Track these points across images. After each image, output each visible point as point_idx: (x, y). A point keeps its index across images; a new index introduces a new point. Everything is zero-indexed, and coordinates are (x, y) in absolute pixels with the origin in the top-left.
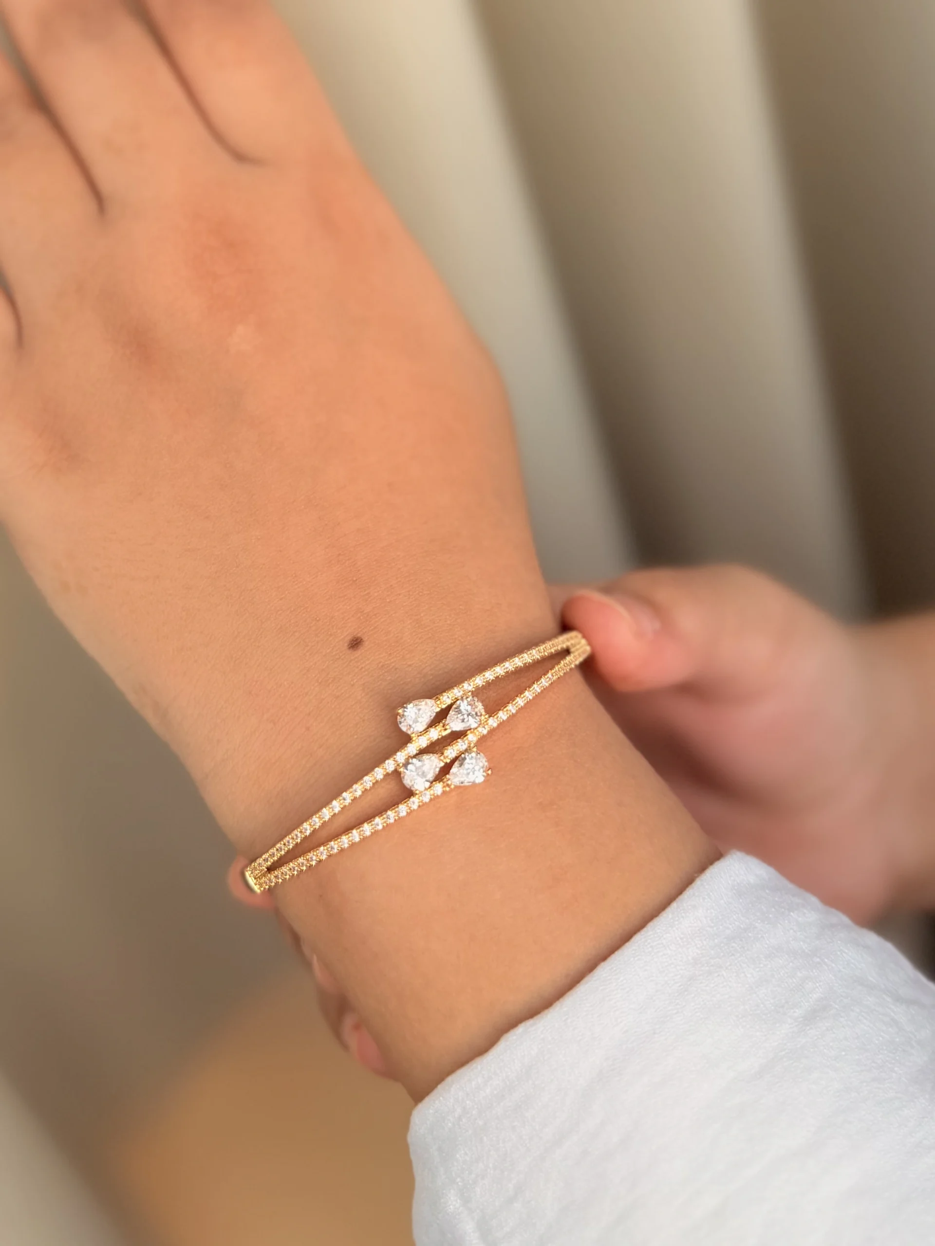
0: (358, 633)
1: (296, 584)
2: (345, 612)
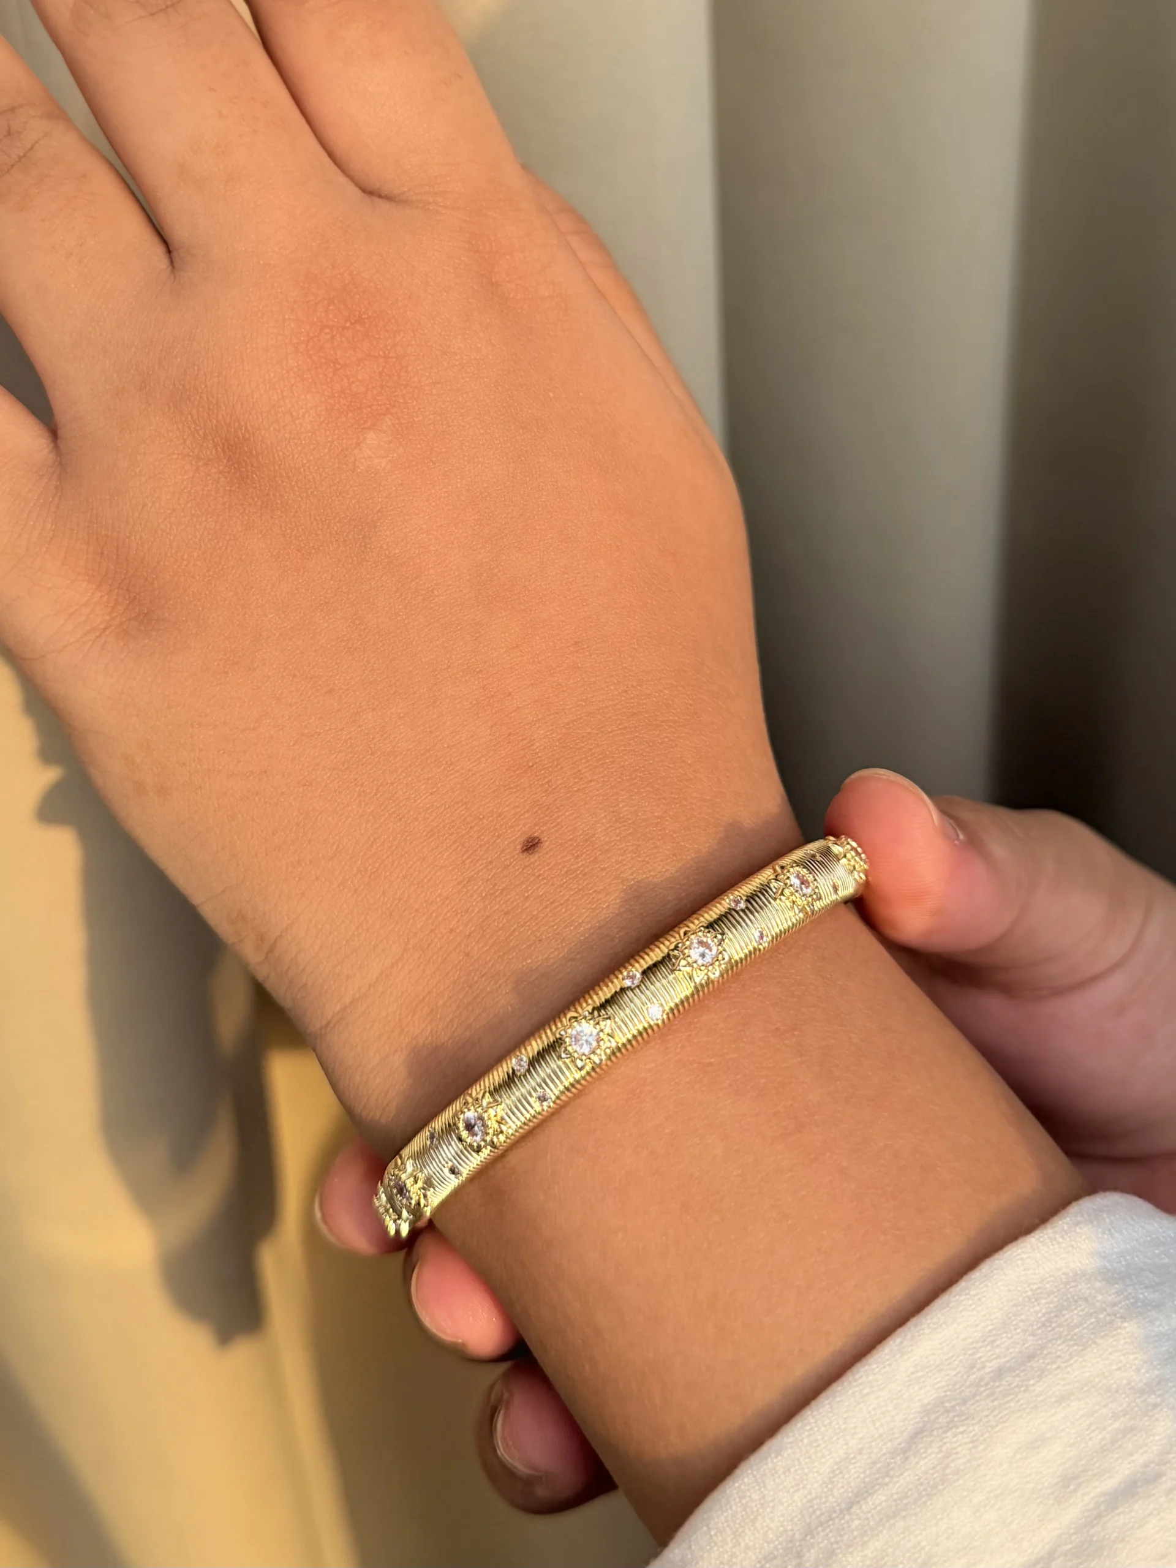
1: (451, 774)
2: (518, 807)
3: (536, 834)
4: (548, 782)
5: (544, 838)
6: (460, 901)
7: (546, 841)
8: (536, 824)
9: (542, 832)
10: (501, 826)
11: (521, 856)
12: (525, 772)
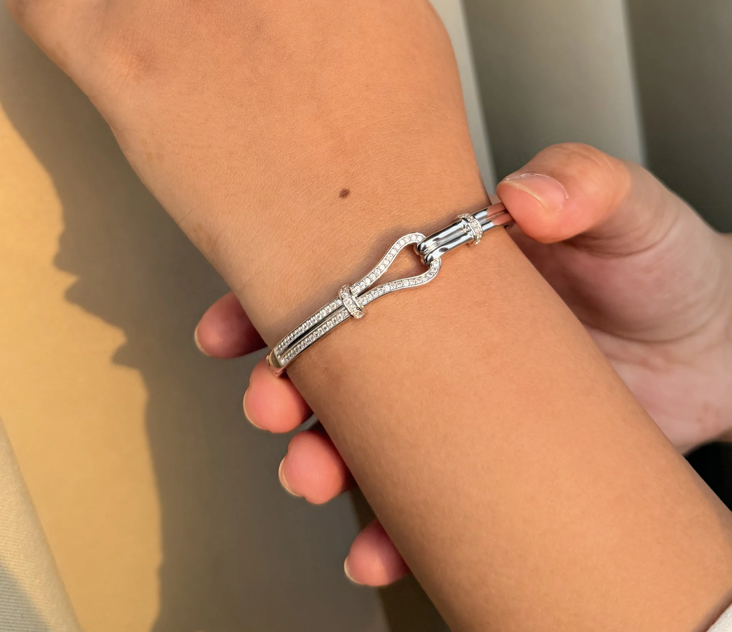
1: (303, 152)
2: (337, 172)
3: (347, 188)
4: (353, 160)
5: (351, 190)
6: (308, 221)
7: (352, 192)
8: (347, 183)
9: (350, 187)
10: (329, 182)
11: (339, 199)
12: (341, 153)
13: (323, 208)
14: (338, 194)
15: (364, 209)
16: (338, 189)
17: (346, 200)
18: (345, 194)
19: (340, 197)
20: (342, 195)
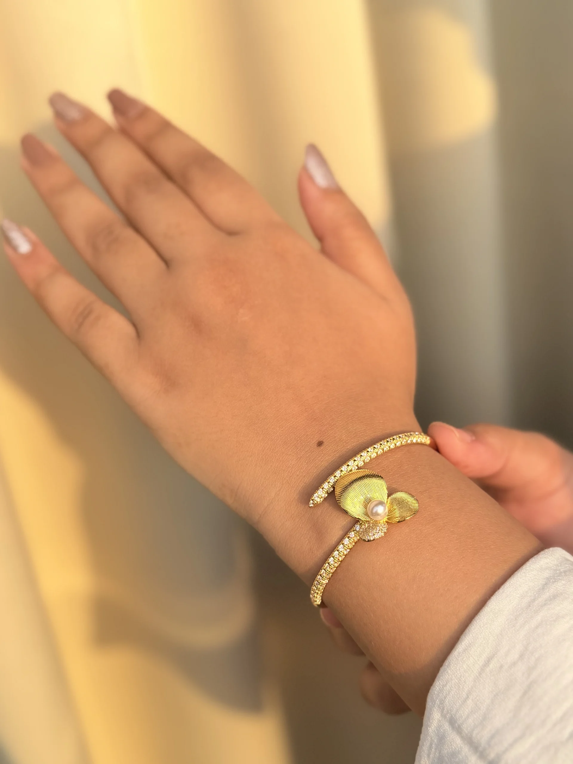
0: (321, 439)
1: (288, 424)
2: (313, 432)
3: (321, 440)
5: (324, 441)
6: (299, 465)
7: (325, 442)
8: (321, 437)
9: (323, 439)
10: (308, 439)
11: (317, 447)
12: (314, 420)
13: (307, 455)
14: (316, 445)
15: (335, 451)
16: (315, 441)
17: (322, 448)
18: (320, 444)
19: (317, 446)
20: (319, 445)
